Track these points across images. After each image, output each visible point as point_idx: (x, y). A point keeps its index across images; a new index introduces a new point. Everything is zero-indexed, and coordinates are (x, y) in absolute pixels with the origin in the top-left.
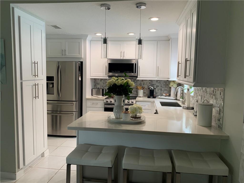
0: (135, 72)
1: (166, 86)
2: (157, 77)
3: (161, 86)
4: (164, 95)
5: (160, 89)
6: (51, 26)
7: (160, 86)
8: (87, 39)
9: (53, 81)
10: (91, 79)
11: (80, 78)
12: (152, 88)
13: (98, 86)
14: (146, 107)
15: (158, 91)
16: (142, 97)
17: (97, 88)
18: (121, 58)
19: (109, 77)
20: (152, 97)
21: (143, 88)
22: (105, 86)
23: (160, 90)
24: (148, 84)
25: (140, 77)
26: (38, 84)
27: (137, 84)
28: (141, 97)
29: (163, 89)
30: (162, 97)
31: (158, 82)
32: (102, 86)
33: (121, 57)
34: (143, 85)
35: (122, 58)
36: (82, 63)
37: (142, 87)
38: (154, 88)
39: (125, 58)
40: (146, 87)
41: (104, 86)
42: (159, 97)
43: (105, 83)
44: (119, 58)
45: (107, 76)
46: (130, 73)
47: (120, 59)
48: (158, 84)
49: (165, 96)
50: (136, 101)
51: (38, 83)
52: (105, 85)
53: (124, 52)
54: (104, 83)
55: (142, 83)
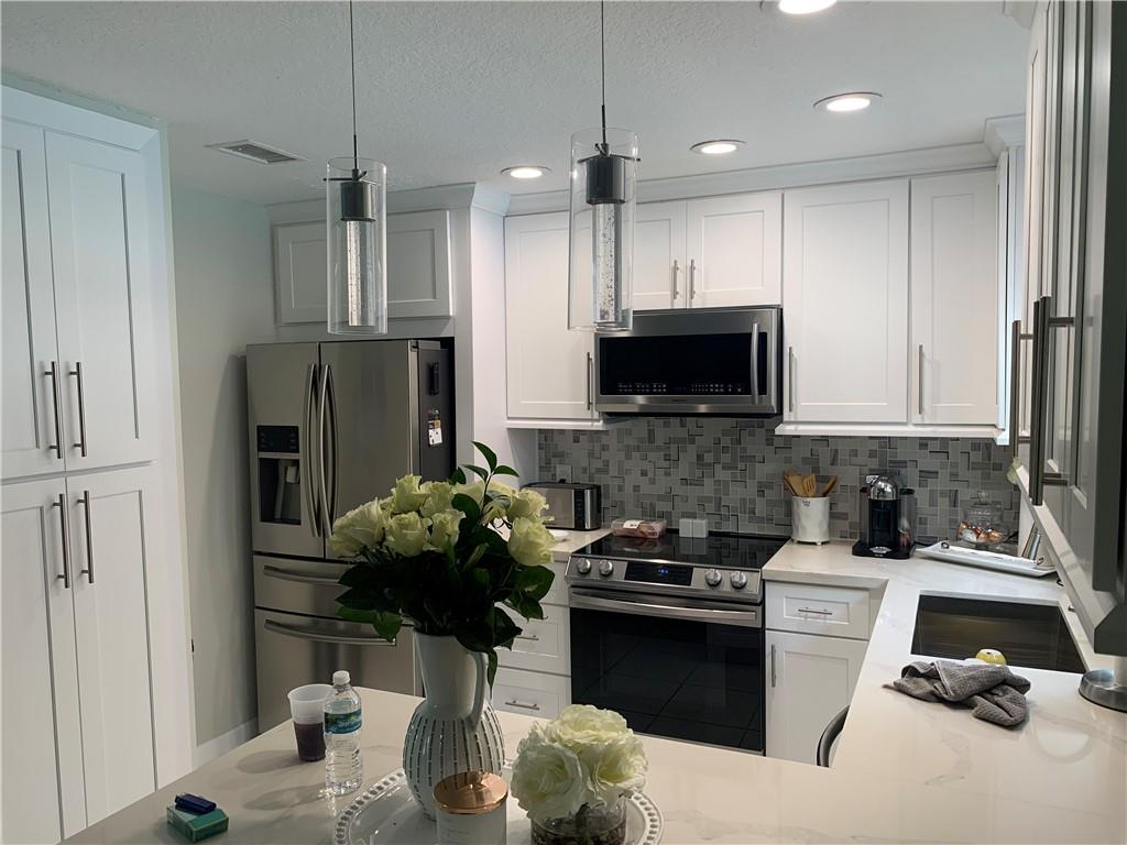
0: (763, 389)
1: (986, 477)
2: (917, 418)
3: (954, 476)
4: (972, 537)
5: (943, 494)
6: (230, 148)
7: (944, 475)
8: (472, 209)
9: (297, 451)
10: (512, 431)
11: (439, 430)
12: (883, 490)
13: (562, 471)
14: (830, 621)
15: (933, 503)
16: (819, 548)
17: (558, 479)
18: (672, 303)
19: (606, 421)
20: (885, 550)
21: (826, 488)
22: (599, 471)
23: (944, 503)
24: (862, 458)
25: (799, 419)
26: (90, 496)
27: (788, 460)
28: (815, 544)
29: (966, 494)
30: (956, 551)
31: (932, 446)
32: (584, 470)
33: (675, 294)
34: (832, 464)
35: (679, 304)
36: (448, 344)
37: (824, 479)
38: (895, 487)
39: (697, 304)
40: (848, 476)
41: (593, 471)
42: (935, 549)
43: (597, 454)
44: (665, 305)
45: (596, 415)
46: (726, 393)
47: (669, 308)
48: (928, 462)
49: (978, 547)
50: (763, 582)
51: (86, 492)
52: (599, 464)
53: (692, 268)
54: (591, 454)
55: (824, 454)
